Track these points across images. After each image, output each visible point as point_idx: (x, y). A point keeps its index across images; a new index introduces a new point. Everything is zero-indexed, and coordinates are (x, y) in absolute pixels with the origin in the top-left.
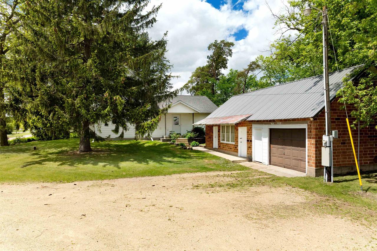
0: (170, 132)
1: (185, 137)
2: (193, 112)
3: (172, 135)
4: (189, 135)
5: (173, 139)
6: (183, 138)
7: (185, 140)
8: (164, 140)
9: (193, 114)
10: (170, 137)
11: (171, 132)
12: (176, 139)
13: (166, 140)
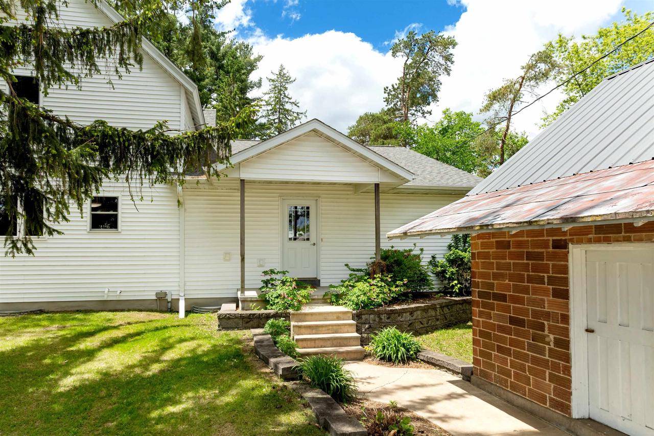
0: (265, 273)
1: (337, 299)
2: (376, 181)
3: (271, 294)
4: (362, 290)
5: (276, 316)
6: (331, 303)
7: (339, 316)
8: (227, 322)
9: (377, 186)
10: (264, 301)
11: (268, 277)
12: (291, 311)
13: (242, 317)
